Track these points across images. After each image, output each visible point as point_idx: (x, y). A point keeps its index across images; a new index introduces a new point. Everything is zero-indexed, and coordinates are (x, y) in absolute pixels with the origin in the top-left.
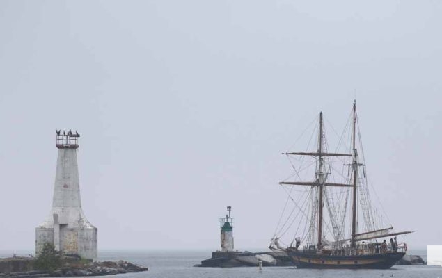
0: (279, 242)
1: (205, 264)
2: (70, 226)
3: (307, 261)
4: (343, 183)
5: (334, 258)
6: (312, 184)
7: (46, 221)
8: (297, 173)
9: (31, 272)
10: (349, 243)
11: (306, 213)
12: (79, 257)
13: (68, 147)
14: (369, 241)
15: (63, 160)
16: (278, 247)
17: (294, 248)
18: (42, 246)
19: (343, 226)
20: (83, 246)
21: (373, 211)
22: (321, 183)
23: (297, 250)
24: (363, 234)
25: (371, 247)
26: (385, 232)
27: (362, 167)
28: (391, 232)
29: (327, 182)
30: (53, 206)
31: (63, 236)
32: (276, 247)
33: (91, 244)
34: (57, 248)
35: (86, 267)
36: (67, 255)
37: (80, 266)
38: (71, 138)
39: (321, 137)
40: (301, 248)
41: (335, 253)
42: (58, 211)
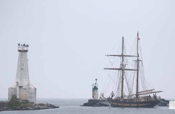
0: (104, 95)
1: (85, 105)
2: (24, 87)
3: (116, 104)
4: (132, 69)
5: (128, 103)
6: (119, 69)
7: (13, 85)
8: (112, 65)
9: (6, 108)
10: (135, 96)
11: (116, 82)
12: (28, 101)
13: (23, 51)
14: (144, 95)
15: (21, 57)
16: (104, 98)
17: (110, 98)
18: (11, 96)
19: (132, 88)
20: (30, 96)
21: (146, 82)
22: (123, 69)
23: (112, 99)
24: (141, 92)
25: (145, 98)
26: (151, 91)
27: (141, 62)
28: (153, 91)
29: (125, 68)
30: (17, 78)
31: (21, 91)
32: (103, 97)
33: (33, 95)
34: (18, 97)
35: (31, 106)
36: (23, 100)
37: (28, 105)
38: (25, 47)
39: (123, 48)
40: (114, 98)
41: (129, 100)
42: (18, 80)
